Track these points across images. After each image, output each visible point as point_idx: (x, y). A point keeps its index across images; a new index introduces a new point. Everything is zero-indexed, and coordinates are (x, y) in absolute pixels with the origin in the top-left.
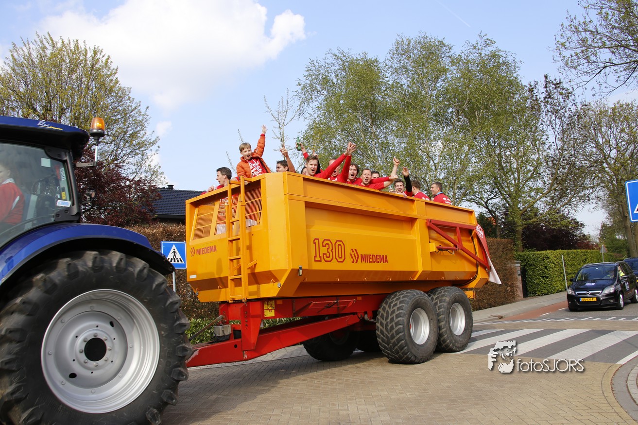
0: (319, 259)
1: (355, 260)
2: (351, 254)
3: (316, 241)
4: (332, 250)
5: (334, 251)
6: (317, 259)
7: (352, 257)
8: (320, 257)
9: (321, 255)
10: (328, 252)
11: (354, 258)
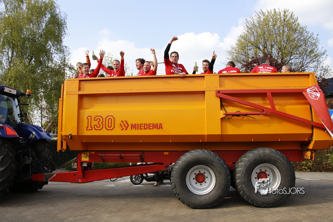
0: (91, 129)
1: (125, 128)
2: (121, 125)
3: (89, 118)
4: (102, 123)
5: (104, 123)
6: (88, 129)
7: (122, 126)
8: (91, 127)
9: (93, 126)
10: (99, 124)
11: (123, 126)
